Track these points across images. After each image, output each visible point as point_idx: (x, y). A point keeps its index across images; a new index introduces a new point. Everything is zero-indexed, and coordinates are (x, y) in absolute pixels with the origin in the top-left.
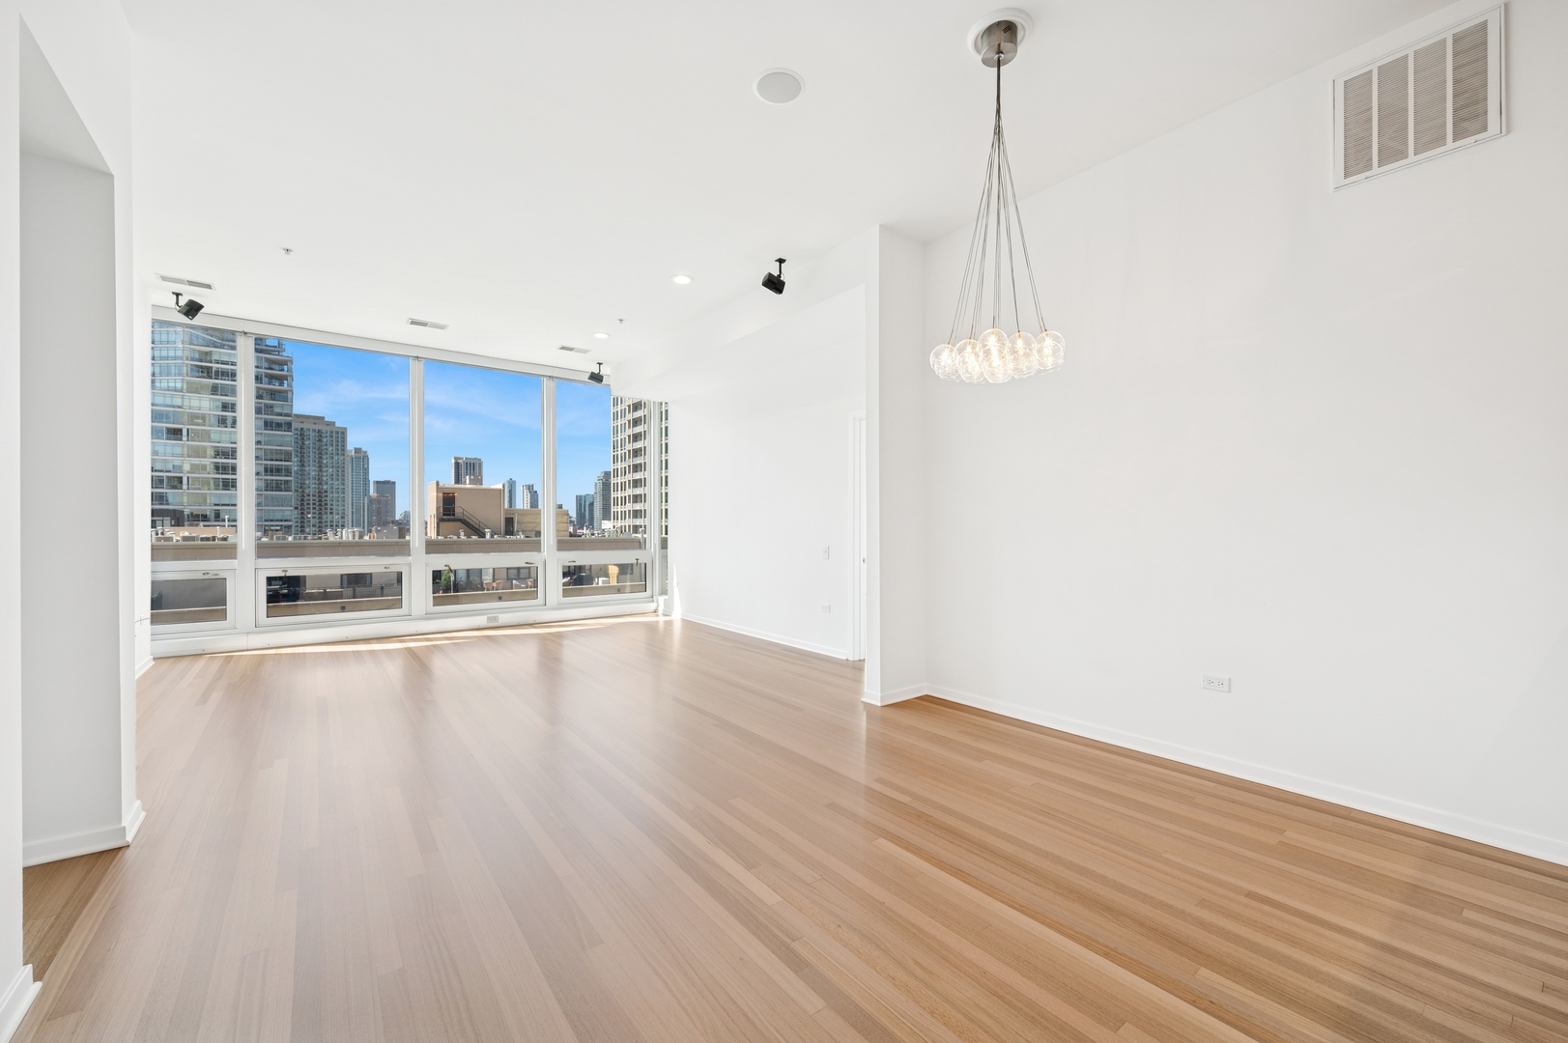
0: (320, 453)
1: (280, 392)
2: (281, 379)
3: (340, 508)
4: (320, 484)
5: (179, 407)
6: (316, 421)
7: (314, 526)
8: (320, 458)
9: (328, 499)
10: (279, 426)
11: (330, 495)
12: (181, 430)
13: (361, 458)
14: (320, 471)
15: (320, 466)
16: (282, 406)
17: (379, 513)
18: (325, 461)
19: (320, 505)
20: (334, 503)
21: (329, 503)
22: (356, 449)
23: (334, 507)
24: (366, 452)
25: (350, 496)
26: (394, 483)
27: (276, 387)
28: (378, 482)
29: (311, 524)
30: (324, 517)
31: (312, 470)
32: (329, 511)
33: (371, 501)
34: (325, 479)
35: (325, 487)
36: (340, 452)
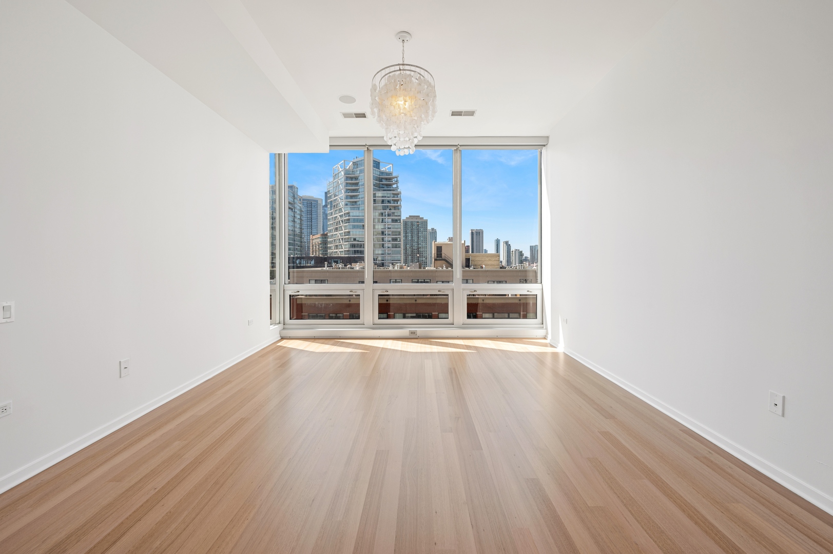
0: (418, 231)
4: (418, 244)
6: (417, 218)
11: (422, 249)
13: (434, 233)
14: (418, 239)
18: (420, 235)
20: (423, 252)
22: (431, 229)
24: (435, 229)
31: (415, 239)
34: (420, 242)
36: (425, 231)
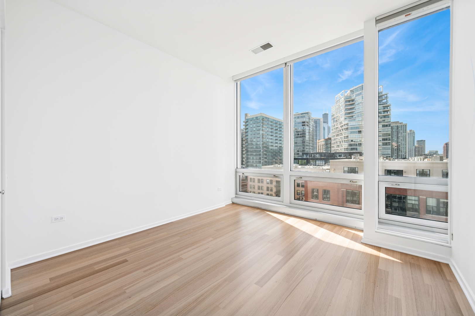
0: (398, 133)
1: (387, 115)
2: (387, 111)
3: (405, 150)
5: (361, 125)
6: (396, 123)
7: (395, 156)
8: (398, 134)
9: (400, 147)
10: (387, 126)
11: (401, 146)
12: (361, 131)
13: (412, 133)
14: (398, 139)
15: (398, 137)
16: (388, 119)
17: (419, 151)
18: (399, 135)
19: (398, 149)
20: (403, 149)
21: (401, 149)
22: (410, 130)
23: (402, 150)
24: (414, 131)
25: (408, 146)
26: (425, 141)
27: (386, 114)
28: (418, 141)
29: (395, 155)
30: (399, 153)
32: (400, 151)
33: (416, 147)
34: (399, 141)
35: (399, 144)
36: (405, 132)
